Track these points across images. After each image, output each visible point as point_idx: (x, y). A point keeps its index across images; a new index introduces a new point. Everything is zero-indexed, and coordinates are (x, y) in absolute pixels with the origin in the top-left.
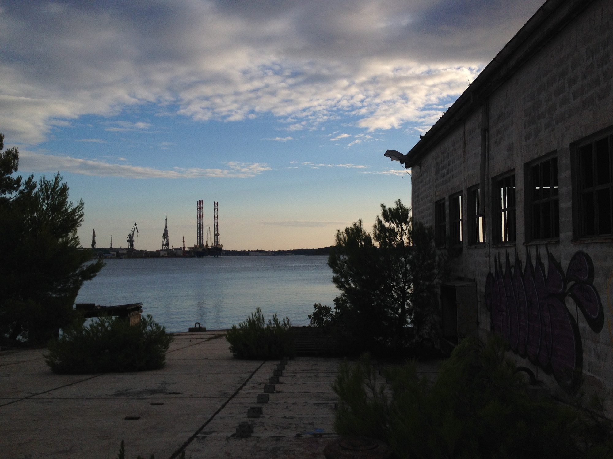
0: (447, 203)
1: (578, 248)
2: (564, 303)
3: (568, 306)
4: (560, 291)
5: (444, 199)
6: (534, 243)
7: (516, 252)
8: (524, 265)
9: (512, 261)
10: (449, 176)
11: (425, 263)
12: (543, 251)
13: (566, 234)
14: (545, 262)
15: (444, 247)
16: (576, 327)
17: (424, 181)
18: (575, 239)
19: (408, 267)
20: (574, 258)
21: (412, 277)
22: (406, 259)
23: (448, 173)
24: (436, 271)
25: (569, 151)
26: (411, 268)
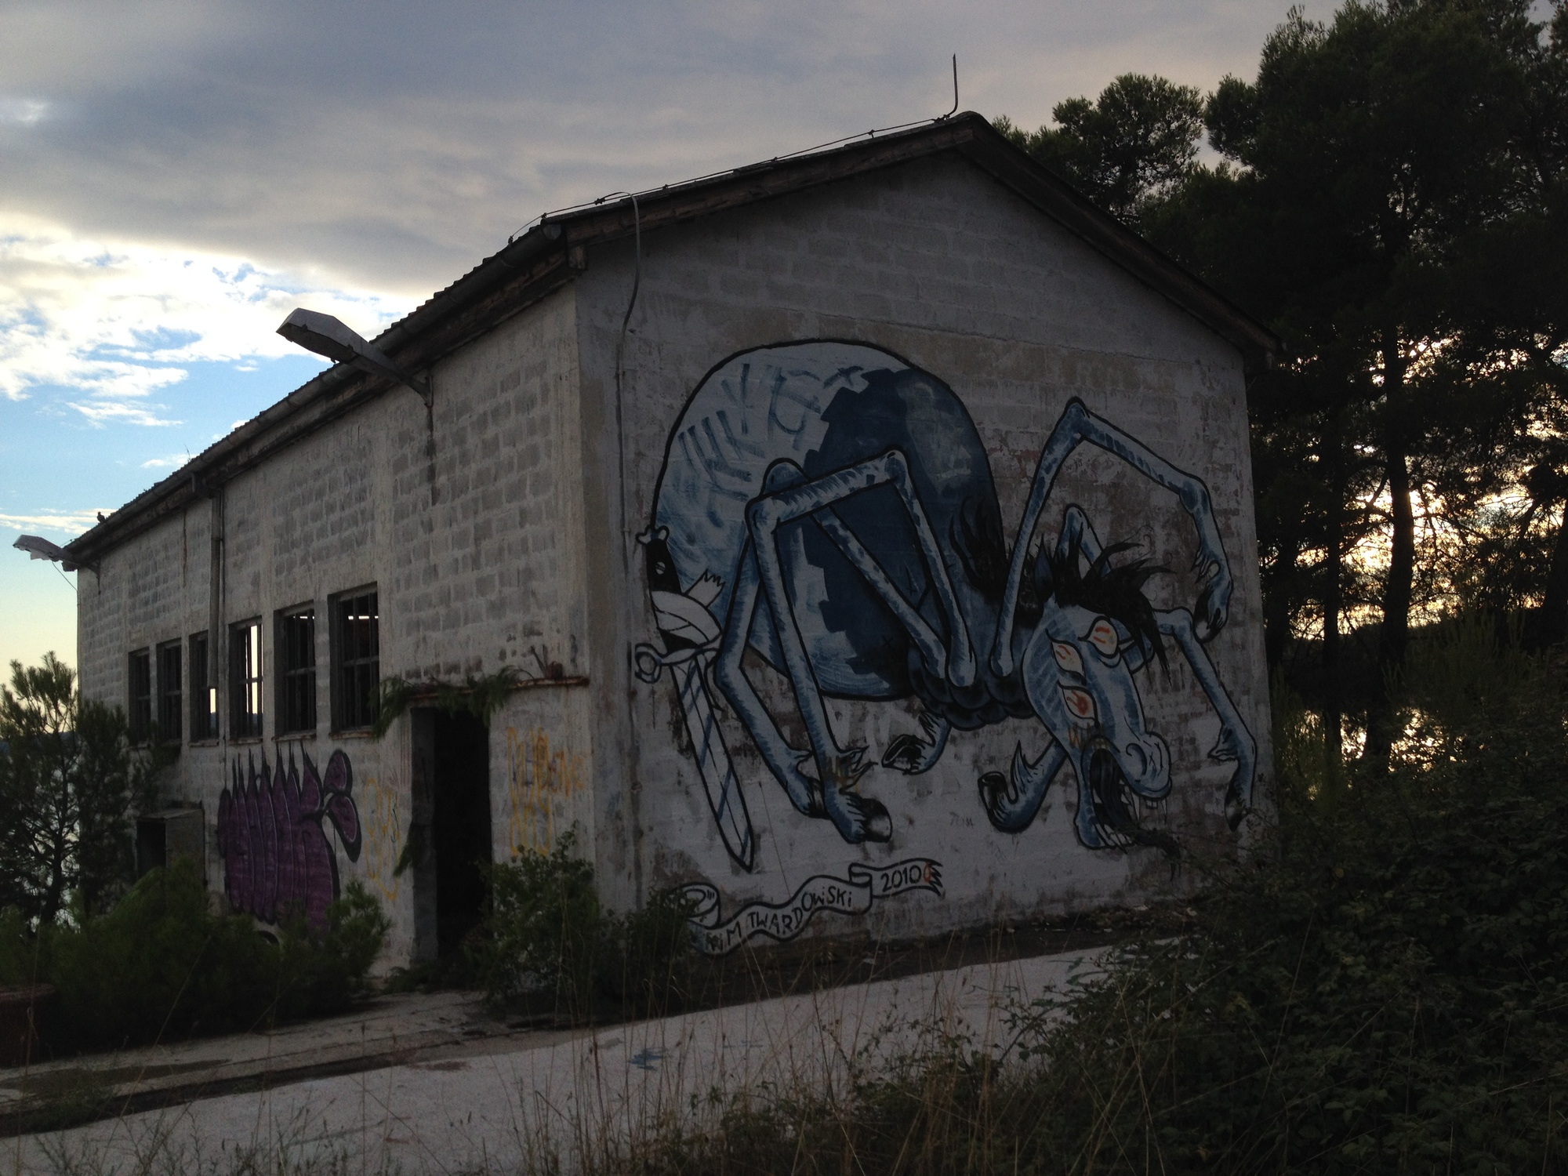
0: (153, 659)
1: (338, 745)
2: (321, 827)
3: (325, 830)
4: (317, 809)
5: (147, 648)
6: (286, 738)
7: (263, 753)
8: (273, 772)
9: (258, 767)
10: (157, 605)
11: (106, 780)
12: (297, 750)
13: (324, 725)
14: (300, 766)
15: (145, 745)
16: (333, 858)
17: (107, 606)
18: (336, 731)
19: (70, 788)
20: (332, 760)
21: (77, 809)
22: (64, 772)
23: (155, 599)
24: (128, 794)
25: (326, 605)
26: (75, 791)
